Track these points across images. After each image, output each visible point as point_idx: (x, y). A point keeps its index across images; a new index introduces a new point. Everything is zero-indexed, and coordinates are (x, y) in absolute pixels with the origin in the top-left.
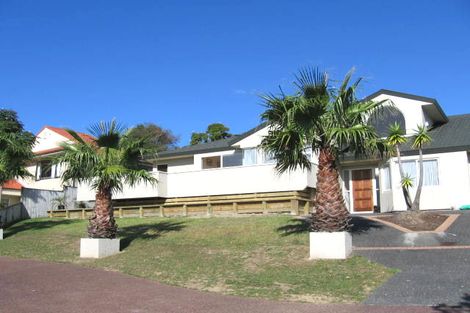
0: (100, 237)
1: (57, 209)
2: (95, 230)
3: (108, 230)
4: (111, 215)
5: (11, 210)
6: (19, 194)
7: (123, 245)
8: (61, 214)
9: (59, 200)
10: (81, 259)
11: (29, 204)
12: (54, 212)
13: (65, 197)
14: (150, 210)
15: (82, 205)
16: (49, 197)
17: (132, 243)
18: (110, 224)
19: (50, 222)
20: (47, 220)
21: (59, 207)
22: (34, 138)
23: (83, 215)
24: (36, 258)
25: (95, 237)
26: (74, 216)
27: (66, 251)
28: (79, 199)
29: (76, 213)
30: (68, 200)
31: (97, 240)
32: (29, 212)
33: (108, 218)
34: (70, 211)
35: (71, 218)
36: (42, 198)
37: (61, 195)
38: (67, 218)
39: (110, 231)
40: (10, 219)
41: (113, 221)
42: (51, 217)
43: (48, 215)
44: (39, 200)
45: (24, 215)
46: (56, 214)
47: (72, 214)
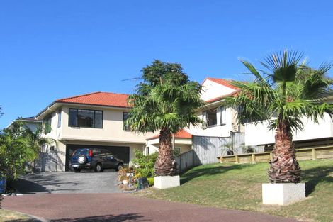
0: (283, 182)
1: (226, 155)
2: (277, 175)
3: (292, 173)
4: (294, 157)
5: (184, 158)
6: (190, 142)
7: (309, 190)
8: (230, 160)
9: (227, 146)
10: (264, 206)
11: (199, 150)
12: (224, 158)
13: (233, 144)
14: (323, 152)
15: (250, 150)
16: (218, 143)
17: (317, 187)
18: (294, 167)
19: (221, 167)
20: (217, 166)
21: (229, 153)
22: (200, 87)
23: (253, 160)
24: (216, 205)
25: (279, 182)
26: (244, 161)
27: (246, 197)
28: (247, 144)
29: (246, 158)
30: (235, 146)
31: (281, 185)
32: (200, 158)
33: (291, 161)
34: (239, 156)
35: (241, 163)
36: (211, 144)
37: (229, 141)
38: (236, 163)
39: (295, 175)
40: (184, 166)
41: (296, 163)
42: (222, 163)
43: (218, 161)
44: (209, 147)
45: (196, 162)
46: (226, 160)
47: (241, 159)
